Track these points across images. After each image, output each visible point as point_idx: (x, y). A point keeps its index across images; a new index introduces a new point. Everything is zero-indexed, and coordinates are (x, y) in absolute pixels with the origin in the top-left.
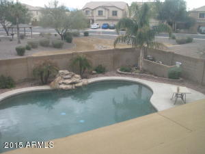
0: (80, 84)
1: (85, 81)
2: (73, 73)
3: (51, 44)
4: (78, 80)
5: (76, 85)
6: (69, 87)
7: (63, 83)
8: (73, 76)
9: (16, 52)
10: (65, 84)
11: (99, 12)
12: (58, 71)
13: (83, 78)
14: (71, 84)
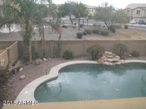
0: (119, 63)
1: (123, 61)
2: (114, 55)
3: (100, 32)
4: (118, 60)
5: (116, 63)
6: (111, 64)
7: (107, 61)
8: (115, 56)
9: (76, 36)
10: (108, 61)
11: (137, 11)
12: (104, 52)
13: (121, 59)
14: (113, 62)
